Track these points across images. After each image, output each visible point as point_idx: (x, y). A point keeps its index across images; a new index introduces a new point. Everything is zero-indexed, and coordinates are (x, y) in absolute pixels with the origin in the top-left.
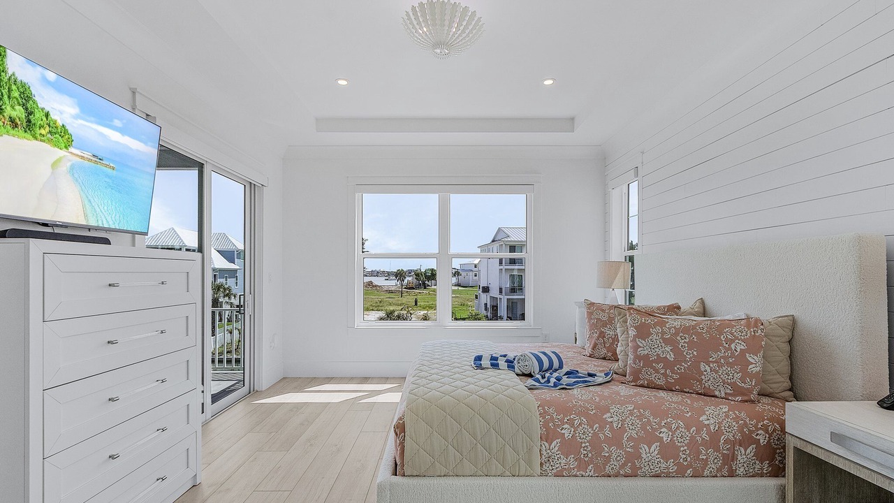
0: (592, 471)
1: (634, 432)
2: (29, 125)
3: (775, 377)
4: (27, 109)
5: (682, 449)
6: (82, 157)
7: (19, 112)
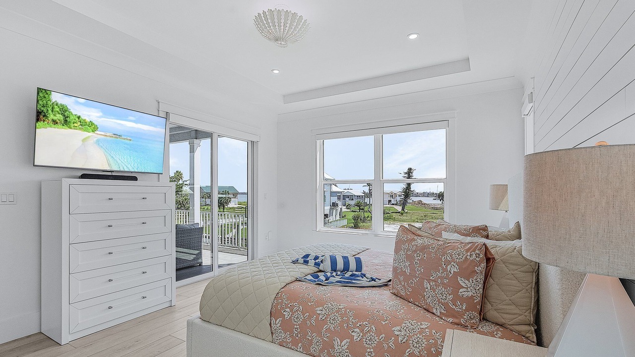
0: (301, 349)
1: (332, 326)
2: (66, 122)
3: (508, 307)
4: (64, 115)
5: (368, 350)
6: (105, 136)
7: (59, 117)
